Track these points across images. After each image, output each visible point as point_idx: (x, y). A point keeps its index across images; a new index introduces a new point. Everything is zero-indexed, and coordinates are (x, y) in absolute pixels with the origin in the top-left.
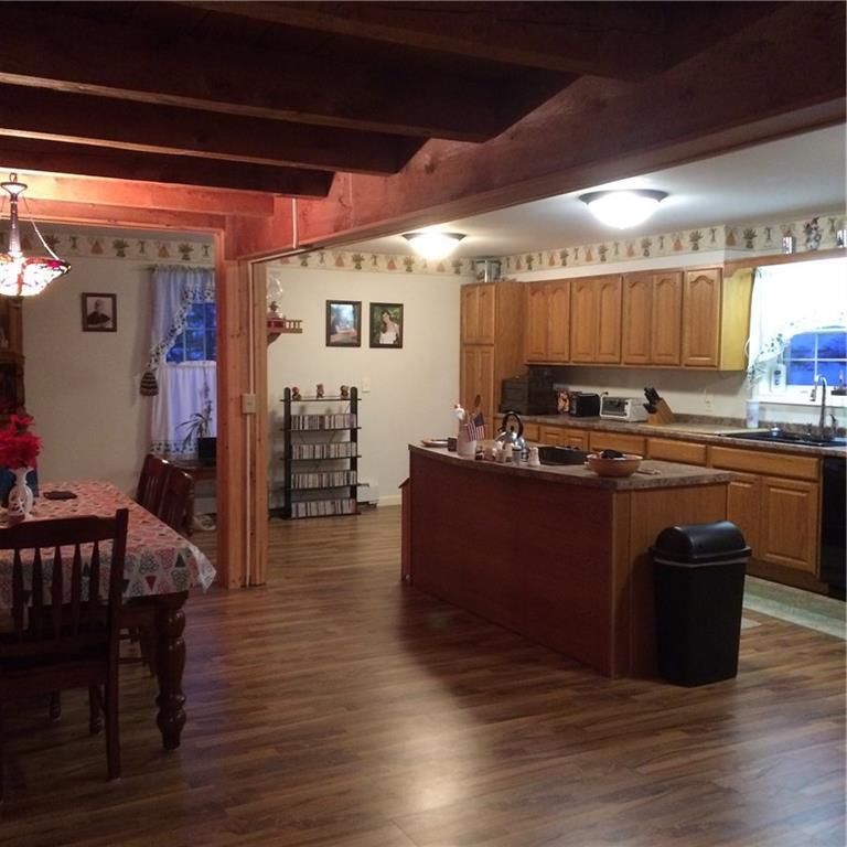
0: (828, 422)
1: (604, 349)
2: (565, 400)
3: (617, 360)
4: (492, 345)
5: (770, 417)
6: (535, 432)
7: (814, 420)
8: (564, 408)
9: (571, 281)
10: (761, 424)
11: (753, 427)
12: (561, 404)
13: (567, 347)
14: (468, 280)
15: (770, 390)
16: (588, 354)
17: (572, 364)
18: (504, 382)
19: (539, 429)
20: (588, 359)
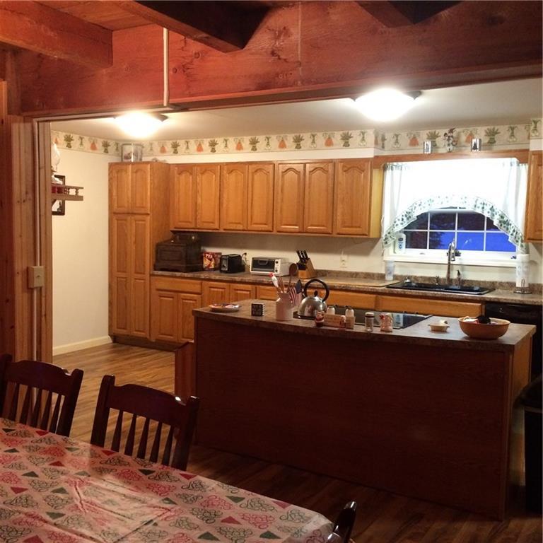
0: (454, 276)
1: (256, 219)
2: (211, 260)
3: (270, 228)
4: (148, 214)
5: (398, 271)
6: (199, 286)
7: (443, 274)
8: (209, 265)
9: (221, 165)
10: (396, 277)
11: (390, 280)
12: (206, 262)
13: (217, 217)
14: (116, 159)
15: (394, 252)
16: (239, 223)
17: (223, 231)
18: (158, 245)
19: (201, 284)
20: (240, 227)
